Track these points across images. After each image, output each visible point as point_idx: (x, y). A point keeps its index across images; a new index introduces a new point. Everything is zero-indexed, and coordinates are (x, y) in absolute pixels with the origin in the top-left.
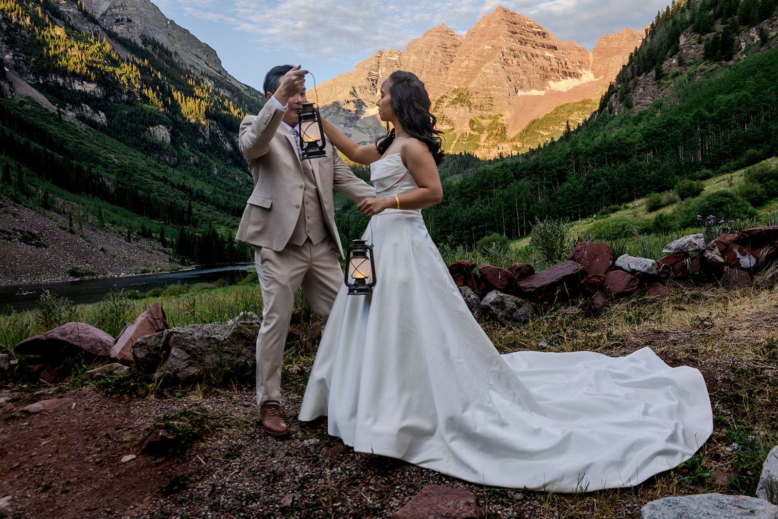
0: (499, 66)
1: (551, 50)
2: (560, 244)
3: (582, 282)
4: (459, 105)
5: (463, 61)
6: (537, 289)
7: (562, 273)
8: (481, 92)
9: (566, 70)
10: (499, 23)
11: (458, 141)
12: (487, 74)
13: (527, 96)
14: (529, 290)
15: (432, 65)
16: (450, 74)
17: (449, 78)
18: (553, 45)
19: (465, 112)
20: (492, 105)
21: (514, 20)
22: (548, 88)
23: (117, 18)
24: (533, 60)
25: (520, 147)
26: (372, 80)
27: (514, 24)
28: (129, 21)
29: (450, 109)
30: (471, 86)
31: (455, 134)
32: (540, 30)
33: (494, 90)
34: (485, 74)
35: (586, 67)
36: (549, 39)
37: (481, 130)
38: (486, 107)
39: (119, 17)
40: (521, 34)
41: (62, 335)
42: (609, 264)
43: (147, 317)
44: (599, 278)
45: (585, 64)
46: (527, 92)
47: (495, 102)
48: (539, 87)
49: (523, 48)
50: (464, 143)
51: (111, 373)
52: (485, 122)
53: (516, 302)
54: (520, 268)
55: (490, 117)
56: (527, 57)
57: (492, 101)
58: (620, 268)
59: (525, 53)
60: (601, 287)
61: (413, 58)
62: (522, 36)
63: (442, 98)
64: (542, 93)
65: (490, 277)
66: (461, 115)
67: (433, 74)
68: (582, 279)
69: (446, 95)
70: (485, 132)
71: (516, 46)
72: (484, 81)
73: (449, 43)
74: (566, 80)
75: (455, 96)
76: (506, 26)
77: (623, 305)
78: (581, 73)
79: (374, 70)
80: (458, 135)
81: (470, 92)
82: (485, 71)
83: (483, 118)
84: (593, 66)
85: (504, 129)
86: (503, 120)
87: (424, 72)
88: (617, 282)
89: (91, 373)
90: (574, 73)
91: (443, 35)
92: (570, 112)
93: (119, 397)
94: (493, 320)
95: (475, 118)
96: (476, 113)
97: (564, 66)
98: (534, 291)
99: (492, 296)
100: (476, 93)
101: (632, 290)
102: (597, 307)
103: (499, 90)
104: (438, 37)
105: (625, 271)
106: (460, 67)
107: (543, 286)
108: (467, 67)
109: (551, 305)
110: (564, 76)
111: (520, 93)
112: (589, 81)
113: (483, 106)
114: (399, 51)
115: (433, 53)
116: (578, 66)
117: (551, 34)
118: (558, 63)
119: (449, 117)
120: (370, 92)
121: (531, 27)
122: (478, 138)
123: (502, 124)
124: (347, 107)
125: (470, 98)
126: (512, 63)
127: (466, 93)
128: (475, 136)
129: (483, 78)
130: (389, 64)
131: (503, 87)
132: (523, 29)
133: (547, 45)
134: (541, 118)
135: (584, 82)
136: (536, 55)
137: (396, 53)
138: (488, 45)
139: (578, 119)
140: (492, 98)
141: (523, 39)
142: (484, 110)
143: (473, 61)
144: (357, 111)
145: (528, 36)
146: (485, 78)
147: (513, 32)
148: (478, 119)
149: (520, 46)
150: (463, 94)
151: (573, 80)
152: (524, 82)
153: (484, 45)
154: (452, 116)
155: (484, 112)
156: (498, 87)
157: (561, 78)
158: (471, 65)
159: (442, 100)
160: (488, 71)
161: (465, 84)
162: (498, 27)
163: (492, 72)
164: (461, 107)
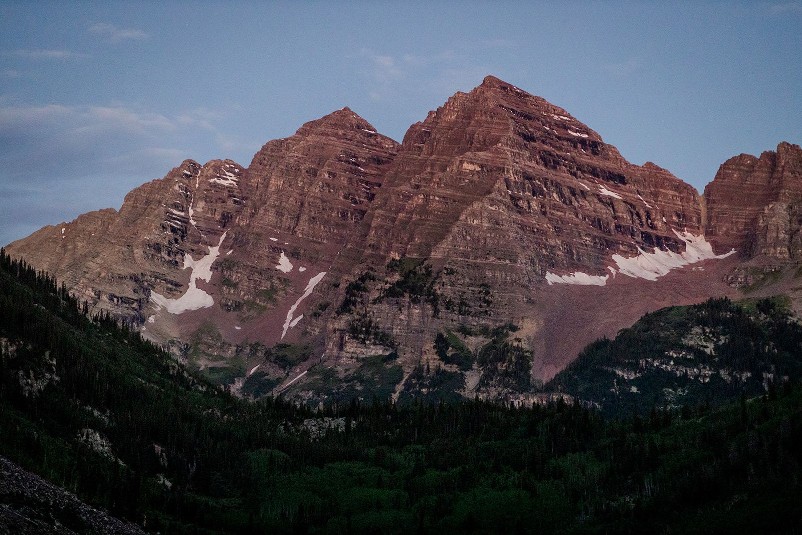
0: (500, 210)
1: (612, 182)
4: (407, 298)
5: (406, 197)
8: (460, 270)
9: (650, 231)
10: (494, 113)
11: (408, 385)
12: (475, 228)
13: (567, 285)
15: (323, 201)
16: (373, 225)
17: (372, 233)
18: (616, 172)
19: (423, 316)
20: (488, 303)
21: (526, 110)
22: (612, 270)
24: (575, 203)
26: (174, 230)
27: (528, 117)
29: (384, 307)
30: (439, 253)
31: (399, 371)
32: (585, 136)
34: (468, 228)
35: (691, 227)
36: (607, 158)
37: (465, 361)
38: (474, 307)
40: (543, 142)
45: (690, 220)
46: (565, 277)
47: (495, 295)
48: (592, 266)
49: (551, 174)
50: (424, 390)
52: (474, 343)
55: (485, 331)
56: (561, 195)
57: (487, 293)
59: (558, 187)
61: (276, 182)
62: (546, 147)
63: (363, 279)
64: (600, 281)
66: (414, 324)
67: (326, 223)
69: (371, 272)
70: (475, 366)
71: (536, 167)
72: (467, 246)
73: (363, 154)
74: (651, 254)
75: (397, 277)
76: (510, 122)
78: (683, 239)
79: (176, 206)
80: (408, 372)
81: (434, 270)
82: (469, 221)
83: (466, 332)
84: (708, 225)
85: (523, 363)
86: (519, 340)
87: (304, 218)
90: (667, 239)
91: (350, 134)
92: (683, 328)
95: (449, 331)
96: (449, 321)
97: (644, 220)
100: (451, 272)
103: (505, 268)
104: (338, 137)
108: (422, 210)
110: (646, 245)
111: (551, 278)
112: (702, 259)
113: (466, 305)
114: (237, 166)
115: (327, 175)
116: (674, 223)
117: (610, 146)
118: (631, 212)
119: (381, 326)
120: (166, 257)
121: (566, 128)
122: (460, 381)
123: (518, 349)
124: (117, 291)
125: (433, 283)
126: (529, 207)
127: (424, 271)
128: (451, 376)
129: (465, 238)
130: (214, 195)
131: (515, 261)
132: (546, 131)
133: (603, 171)
134: (613, 338)
135: (693, 261)
136: (582, 192)
137: (231, 170)
138: (473, 163)
139: (705, 344)
140: (489, 287)
141: (550, 155)
142: (468, 313)
143: (437, 198)
144: (139, 301)
145: (560, 149)
146: (468, 238)
147: (526, 137)
148: (455, 333)
149: (544, 168)
150: (415, 273)
151: (668, 254)
152: (558, 252)
153: (461, 162)
154: (389, 325)
155: (470, 318)
156: (502, 262)
157: (640, 250)
158: (431, 206)
159: (362, 285)
160: (476, 222)
161: (418, 249)
162: (492, 123)
163: (486, 224)
164: (412, 305)
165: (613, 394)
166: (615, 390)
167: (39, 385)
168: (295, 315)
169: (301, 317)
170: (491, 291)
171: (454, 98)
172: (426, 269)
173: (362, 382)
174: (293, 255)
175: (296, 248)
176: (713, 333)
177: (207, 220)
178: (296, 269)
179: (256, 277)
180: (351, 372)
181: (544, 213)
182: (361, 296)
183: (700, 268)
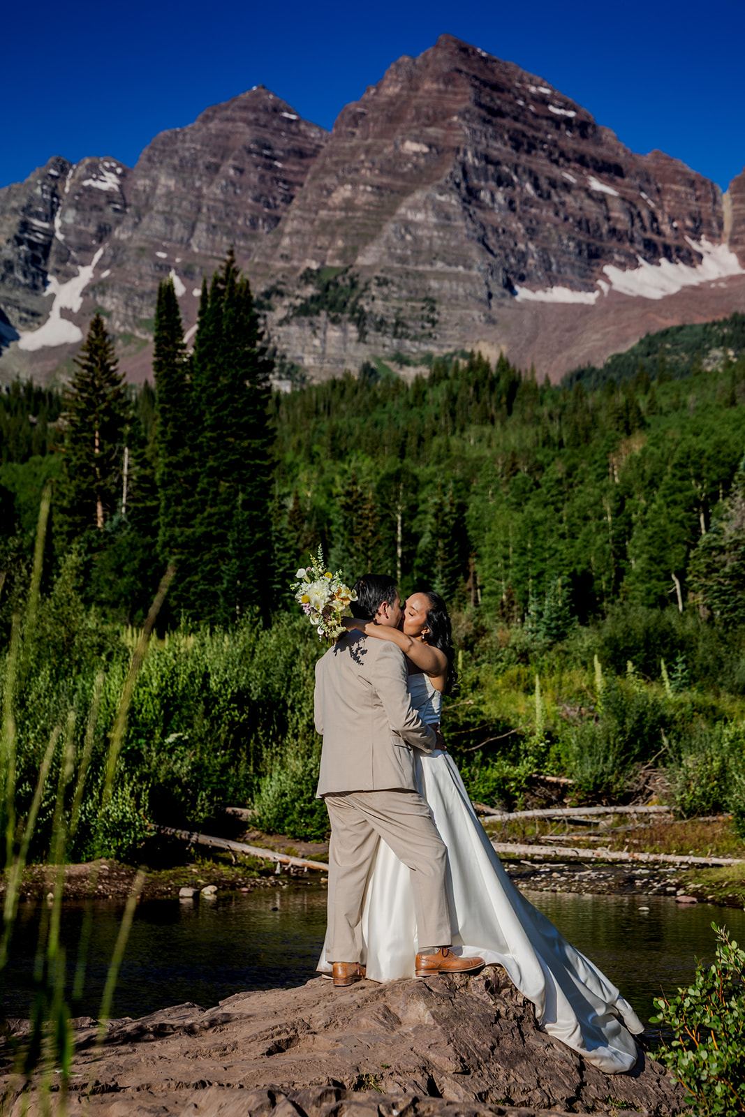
0: (452, 201)
1: (605, 175)
4: (323, 318)
5: (330, 192)
8: (397, 280)
10: (448, 80)
12: (417, 225)
13: (542, 303)
15: (226, 204)
16: (287, 229)
17: (286, 241)
18: (612, 161)
19: (344, 341)
20: (433, 322)
21: (492, 78)
22: (601, 283)
24: (556, 199)
26: (32, 245)
27: (495, 88)
29: (293, 329)
30: (368, 258)
32: (571, 114)
33: (440, 276)
34: (408, 225)
35: (712, 234)
36: (599, 142)
38: (414, 327)
40: (516, 119)
45: (709, 224)
46: (540, 293)
47: (443, 312)
48: (576, 280)
49: (524, 159)
52: (411, 375)
55: (427, 359)
56: (536, 186)
57: (433, 310)
59: (531, 174)
61: (167, 182)
62: (519, 126)
63: (267, 295)
64: (589, 298)
66: (331, 351)
67: (229, 233)
69: (280, 287)
71: (500, 149)
72: (406, 248)
73: (281, 143)
74: (654, 268)
75: (310, 291)
76: (470, 90)
78: (699, 249)
79: (38, 215)
81: (361, 280)
82: (410, 216)
83: (403, 361)
84: (733, 233)
87: (201, 226)
90: (678, 249)
91: (263, 118)
92: (699, 349)
95: (378, 360)
96: (379, 347)
97: (647, 223)
100: (382, 282)
103: (457, 277)
104: (249, 123)
106: (324, 206)
108: (348, 205)
110: (649, 255)
111: (523, 293)
112: (724, 275)
113: (404, 325)
114: (119, 165)
115: (232, 172)
116: (687, 229)
118: (631, 213)
119: (289, 355)
120: (21, 278)
121: (546, 103)
125: (360, 296)
126: (493, 199)
127: (348, 282)
129: (403, 238)
130: (88, 201)
131: (468, 268)
132: (519, 106)
133: (593, 159)
134: (599, 365)
135: (712, 277)
136: (565, 184)
137: (112, 170)
138: (417, 141)
140: (434, 302)
141: (524, 135)
142: (407, 337)
143: (369, 189)
145: (538, 129)
146: (408, 238)
148: (387, 363)
149: (514, 152)
150: (337, 285)
151: (679, 269)
152: (531, 261)
153: (403, 141)
154: (299, 353)
155: (408, 343)
156: (453, 269)
157: (641, 261)
158: (361, 200)
159: (266, 302)
160: (420, 217)
161: (342, 255)
162: (446, 92)
163: (433, 220)
164: (330, 326)
170: (437, 307)
172: (351, 279)
174: (186, 274)
175: (190, 266)
176: (739, 357)
177: (79, 233)
178: (189, 292)
179: (137, 302)
181: (514, 210)
182: (265, 317)
183: (722, 285)
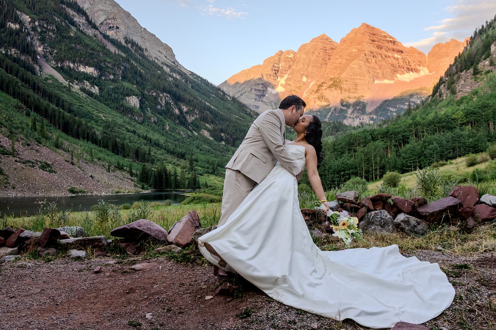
0: (362, 63)
1: (399, 53)
2: (434, 186)
3: (460, 210)
4: (333, 89)
5: (337, 59)
6: (430, 213)
7: (447, 204)
8: (349, 80)
10: (363, 34)
11: (332, 113)
12: (354, 68)
13: (381, 84)
14: (425, 214)
15: (316, 61)
16: (328, 67)
17: (328, 70)
18: (400, 50)
19: (338, 93)
20: (356, 89)
21: (374, 32)
22: (396, 79)
23: (110, 26)
24: (386, 60)
25: (375, 119)
26: (275, 70)
27: (374, 35)
28: (117, 28)
29: (327, 91)
30: (344, 75)
31: (330, 109)
32: (391, 39)
33: (358, 79)
34: (352, 68)
35: (423, 65)
36: (398, 46)
37: (348, 106)
38: (352, 90)
39: (111, 25)
40: (378, 42)
41: (138, 226)
42: (477, 200)
43: (189, 218)
44: (471, 208)
45: (423, 63)
46: (381, 81)
47: (359, 87)
48: (390, 78)
49: (379, 51)
50: (336, 114)
51: (170, 251)
52: (352, 101)
53: (417, 222)
54: (418, 200)
55: (355, 97)
56: (382, 57)
57: (356, 87)
58: (484, 203)
59: (381, 55)
60: (472, 214)
61: (304, 56)
62: (378, 43)
63: (322, 83)
64: (392, 82)
65: (399, 205)
66: (335, 96)
67: (316, 67)
68: (460, 208)
69: (325, 81)
70: (351, 107)
71: (375, 50)
72: (351, 73)
73: (328, 47)
74: (408, 74)
75: (331, 83)
76: (368, 36)
77: (487, 226)
78: (420, 69)
79: (276, 64)
80: (332, 109)
81: (342, 80)
82: (353, 66)
83: (350, 98)
84: (428, 65)
85: (364, 106)
86: (364, 100)
87: (310, 66)
88: (483, 212)
89: (158, 250)
90: (415, 69)
91: (324, 41)
93: (186, 264)
94: (402, 232)
95: (344, 98)
96: (345, 94)
97: (408, 63)
98: (429, 215)
99: (401, 217)
100: (346, 81)
101: (493, 217)
102: (470, 227)
103: (362, 79)
104: (321, 42)
105: (488, 205)
106: (335, 63)
107: (435, 212)
108: (340, 63)
109: (439, 224)
110: (408, 71)
111: (376, 82)
112: (425, 74)
113: (350, 90)
114: (294, 52)
115: (317, 54)
116: (417, 64)
117: (399, 42)
118: (404, 62)
119: (326, 96)
120: (273, 78)
121: (386, 37)
122: (346, 111)
123: (363, 102)
124: (257, 88)
125: (341, 84)
126: (372, 61)
127: (339, 81)
128: (344, 110)
129: (351, 71)
130: (287, 60)
131: (365, 77)
132: (380, 39)
133: (396, 50)
134: (390, 99)
135: (422, 75)
136: (389, 56)
137: (292, 53)
138: (355, 49)
139: (417, 100)
140: (357, 85)
141: (380, 46)
143: (345, 60)
144: (263, 90)
145: (383, 44)
147: (373, 41)
149: (377, 50)
150: (336, 81)
151: (414, 74)
152: (380, 74)
153: (352, 49)
154: (328, 96)
155: (351, 94)
156: (361, 77)
157: (405, 72)
158: (343, 62)
159: (322, 85)
160: (355, 66)
161: (338, 74)
162: (363, 37)
163: (357, 67)
164: (335, 90)
165: (388, 115)
166: (389, 114)
167: (193, 118)
168: (306, 94)
169: (307, 94)
171: (353, 30)
173: (320, 112)
174: (307, 76)
176: (420, 97)
177: (285, 67)
178: (307, 80)
179: (296, 83)
180: (317, 109)
181: (376, 63)
182: (321, 88)
183: (424, 78)
